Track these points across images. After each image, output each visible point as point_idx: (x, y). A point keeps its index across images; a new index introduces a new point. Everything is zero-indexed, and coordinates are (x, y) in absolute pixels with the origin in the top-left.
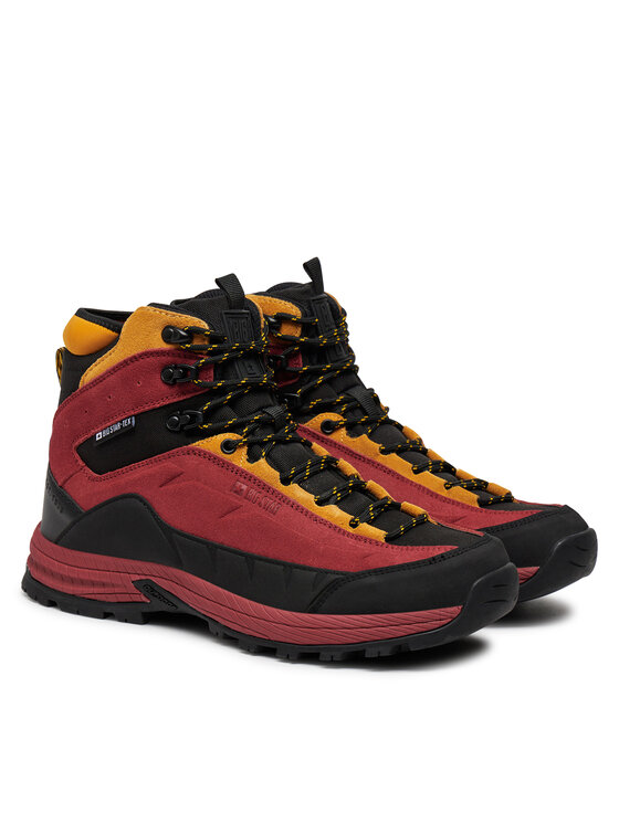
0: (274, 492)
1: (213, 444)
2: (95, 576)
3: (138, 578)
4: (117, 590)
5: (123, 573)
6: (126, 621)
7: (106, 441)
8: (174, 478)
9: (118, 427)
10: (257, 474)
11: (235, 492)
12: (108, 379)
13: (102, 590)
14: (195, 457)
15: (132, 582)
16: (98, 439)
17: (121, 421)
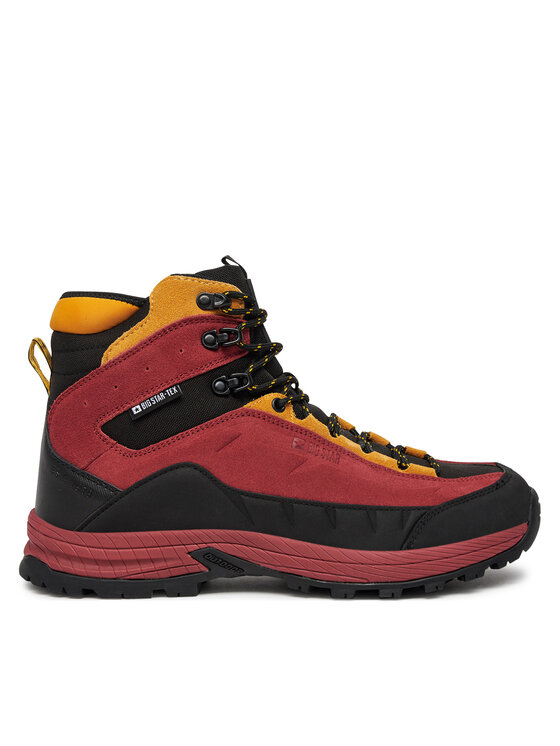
0: (328, 443)
1: (263, 403)
2: (142, 553)
3: (196, 547)
4: (170, 564)
5: (177, 545)
6: (179, 595)
7: (146, 414)
8: (232, 440)
9: (161, 397)
11: (298, 446)
12: (143, 351)
13: (151, 567)
14: (250, 418)
15: (189, 553)
16: (135, 413)
17: (164, 392)
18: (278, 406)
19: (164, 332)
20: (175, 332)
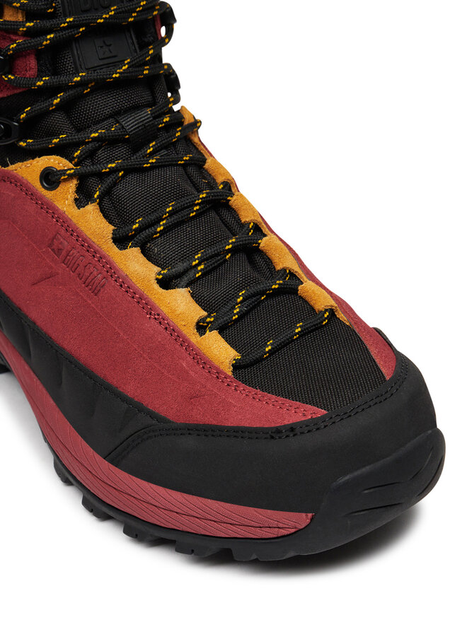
0: (102, 259)
1: (30, 170)
11: (54, 250)
18: (51, 179)
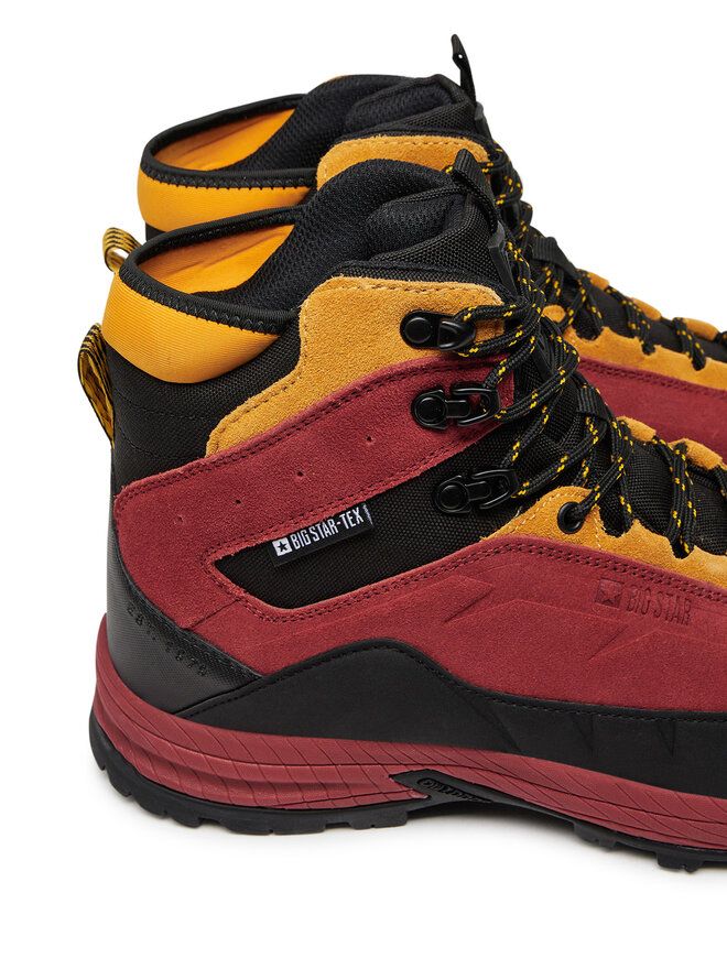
0: (670, 579)
1: (539, 519)
2: (303, 773)
3: (403, 769)
4: (356, 792)
5: (366, 764)
8: (474, 603)
9: (330, 529)
10: (635, 556)
11: (608, 602)
12: (289, 440)
13: (322, 795)
14: (512, 555)
15: (391, 776)
16: (279, 553)
17: (336, 518)
18: (570, 519)
19: (331, 407)
20: (355, 403)
